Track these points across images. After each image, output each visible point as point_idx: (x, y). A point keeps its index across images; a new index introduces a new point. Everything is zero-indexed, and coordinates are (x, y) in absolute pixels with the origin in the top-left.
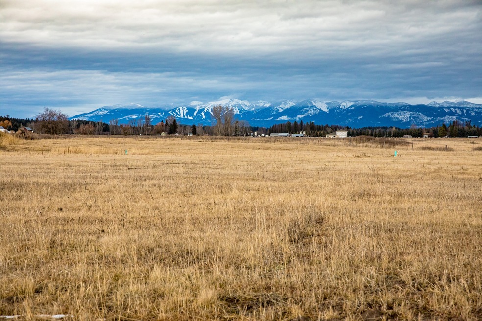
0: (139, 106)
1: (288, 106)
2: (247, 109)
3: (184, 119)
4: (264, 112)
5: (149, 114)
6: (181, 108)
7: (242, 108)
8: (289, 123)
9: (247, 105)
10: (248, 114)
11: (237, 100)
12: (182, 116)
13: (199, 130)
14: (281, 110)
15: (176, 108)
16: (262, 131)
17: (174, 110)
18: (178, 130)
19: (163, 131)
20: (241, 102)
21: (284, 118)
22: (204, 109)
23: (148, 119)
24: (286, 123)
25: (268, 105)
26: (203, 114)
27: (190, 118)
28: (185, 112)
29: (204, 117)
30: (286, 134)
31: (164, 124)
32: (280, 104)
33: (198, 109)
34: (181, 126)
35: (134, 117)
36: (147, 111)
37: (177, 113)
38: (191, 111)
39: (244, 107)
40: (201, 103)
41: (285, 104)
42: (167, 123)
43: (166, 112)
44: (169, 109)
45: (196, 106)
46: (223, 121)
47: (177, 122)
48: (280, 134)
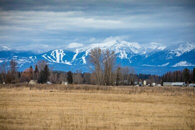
0: (6, 48)
1: (188, 50)
2: (136, 52)
3: (60, 64)
4: (158, 57)
5: (18, 58)
6: (57, 51)
7: (131, 51)
8: (186, 70)
9: (137, 47)
10: (138, 58)
11: (124, 42)
12: (58, 61)
13: (76, 78)
14: (179, 55)
15: (51, 52)
16: (153, 79)
17: (49, 54)
18: (50, 77)
19: (32, 79)
20: (129, 44)
21: (183, 64)
22: (84, 53)
23: (13, 64)
24: (183, 69)
25: (162, 48)
26: (83, 58)
27: (68, 63)
28: (62, 56)
29: (85, 62)
30: (181, 84)
31: (34, 69)
32: (178, 46)
33: (77, 52)
34: (54, 73)
36: (16, 54)
37: (52, 57)
38: (69, 55)
39: (133, 50)
40: (81, 45)
41: (184, 46)
42: (36, 69)
43: (39, 56)
44: (42, 53)
45: (75, 49)
47: (49, 68)
48: (173, 84)
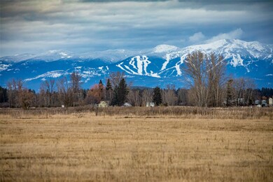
0: (64, 55)
2: (257, 56)
5: (82, 70)
6: (138, 57)
9: (257, 49)
10: (259, 65)
11: (239, 42)
12: (140, 72)
13: (167, 97)
15: (129, 59)
17: (126, 62)
18: (128, 97)
19: (103, 99)
20: (246, 44)
22: (178, 59)
23: (76, 79)
26: (177, 67)
27: (155, 75)
28: (146, 65)
29: (179, 73)
31: (105, 85)
33: (168, 59)
34: (135, 90)
35: (56, 75)
36: (79, 64)
37: (131, 67)
38: (156, 63)
39: (251, 53)
40: (174, 47)
42: (109, 85)
43: (113, 66)
44: (116, 60)
45: (164, 54)
46: (206, 80)
47: (127, 82)
